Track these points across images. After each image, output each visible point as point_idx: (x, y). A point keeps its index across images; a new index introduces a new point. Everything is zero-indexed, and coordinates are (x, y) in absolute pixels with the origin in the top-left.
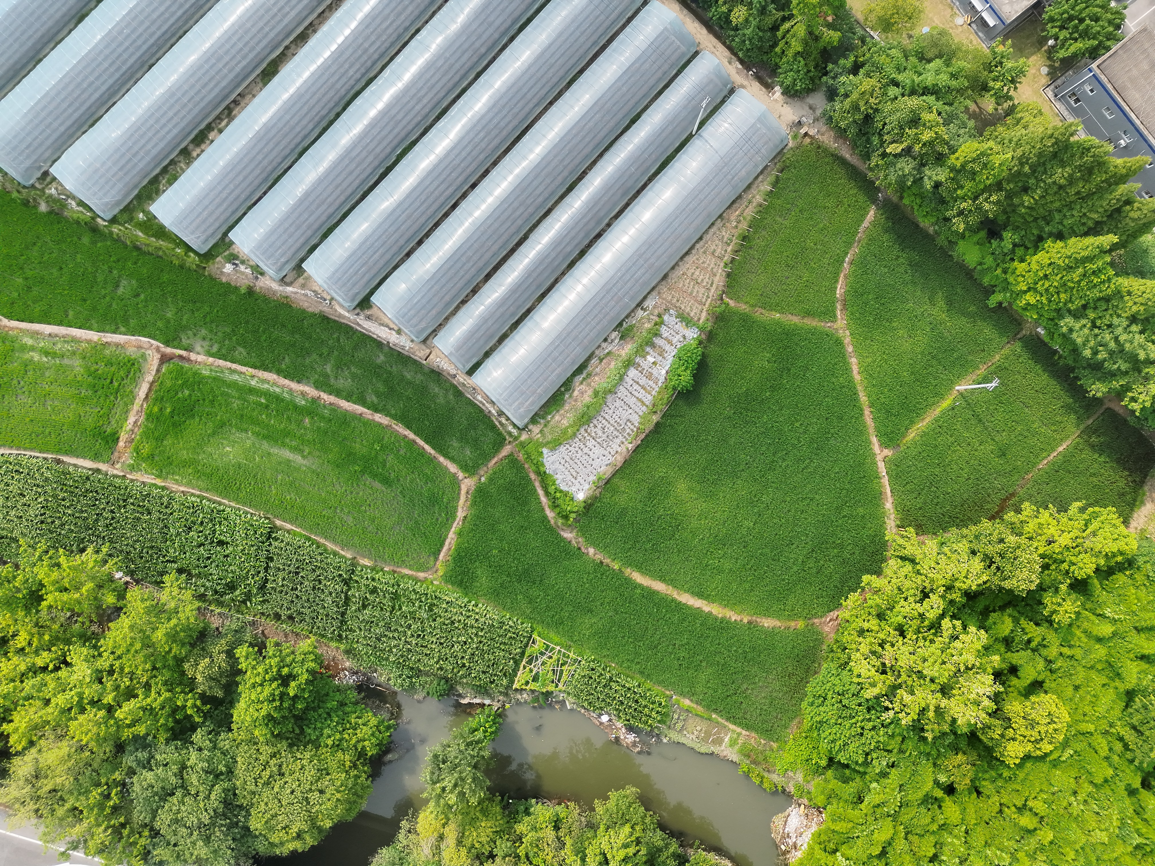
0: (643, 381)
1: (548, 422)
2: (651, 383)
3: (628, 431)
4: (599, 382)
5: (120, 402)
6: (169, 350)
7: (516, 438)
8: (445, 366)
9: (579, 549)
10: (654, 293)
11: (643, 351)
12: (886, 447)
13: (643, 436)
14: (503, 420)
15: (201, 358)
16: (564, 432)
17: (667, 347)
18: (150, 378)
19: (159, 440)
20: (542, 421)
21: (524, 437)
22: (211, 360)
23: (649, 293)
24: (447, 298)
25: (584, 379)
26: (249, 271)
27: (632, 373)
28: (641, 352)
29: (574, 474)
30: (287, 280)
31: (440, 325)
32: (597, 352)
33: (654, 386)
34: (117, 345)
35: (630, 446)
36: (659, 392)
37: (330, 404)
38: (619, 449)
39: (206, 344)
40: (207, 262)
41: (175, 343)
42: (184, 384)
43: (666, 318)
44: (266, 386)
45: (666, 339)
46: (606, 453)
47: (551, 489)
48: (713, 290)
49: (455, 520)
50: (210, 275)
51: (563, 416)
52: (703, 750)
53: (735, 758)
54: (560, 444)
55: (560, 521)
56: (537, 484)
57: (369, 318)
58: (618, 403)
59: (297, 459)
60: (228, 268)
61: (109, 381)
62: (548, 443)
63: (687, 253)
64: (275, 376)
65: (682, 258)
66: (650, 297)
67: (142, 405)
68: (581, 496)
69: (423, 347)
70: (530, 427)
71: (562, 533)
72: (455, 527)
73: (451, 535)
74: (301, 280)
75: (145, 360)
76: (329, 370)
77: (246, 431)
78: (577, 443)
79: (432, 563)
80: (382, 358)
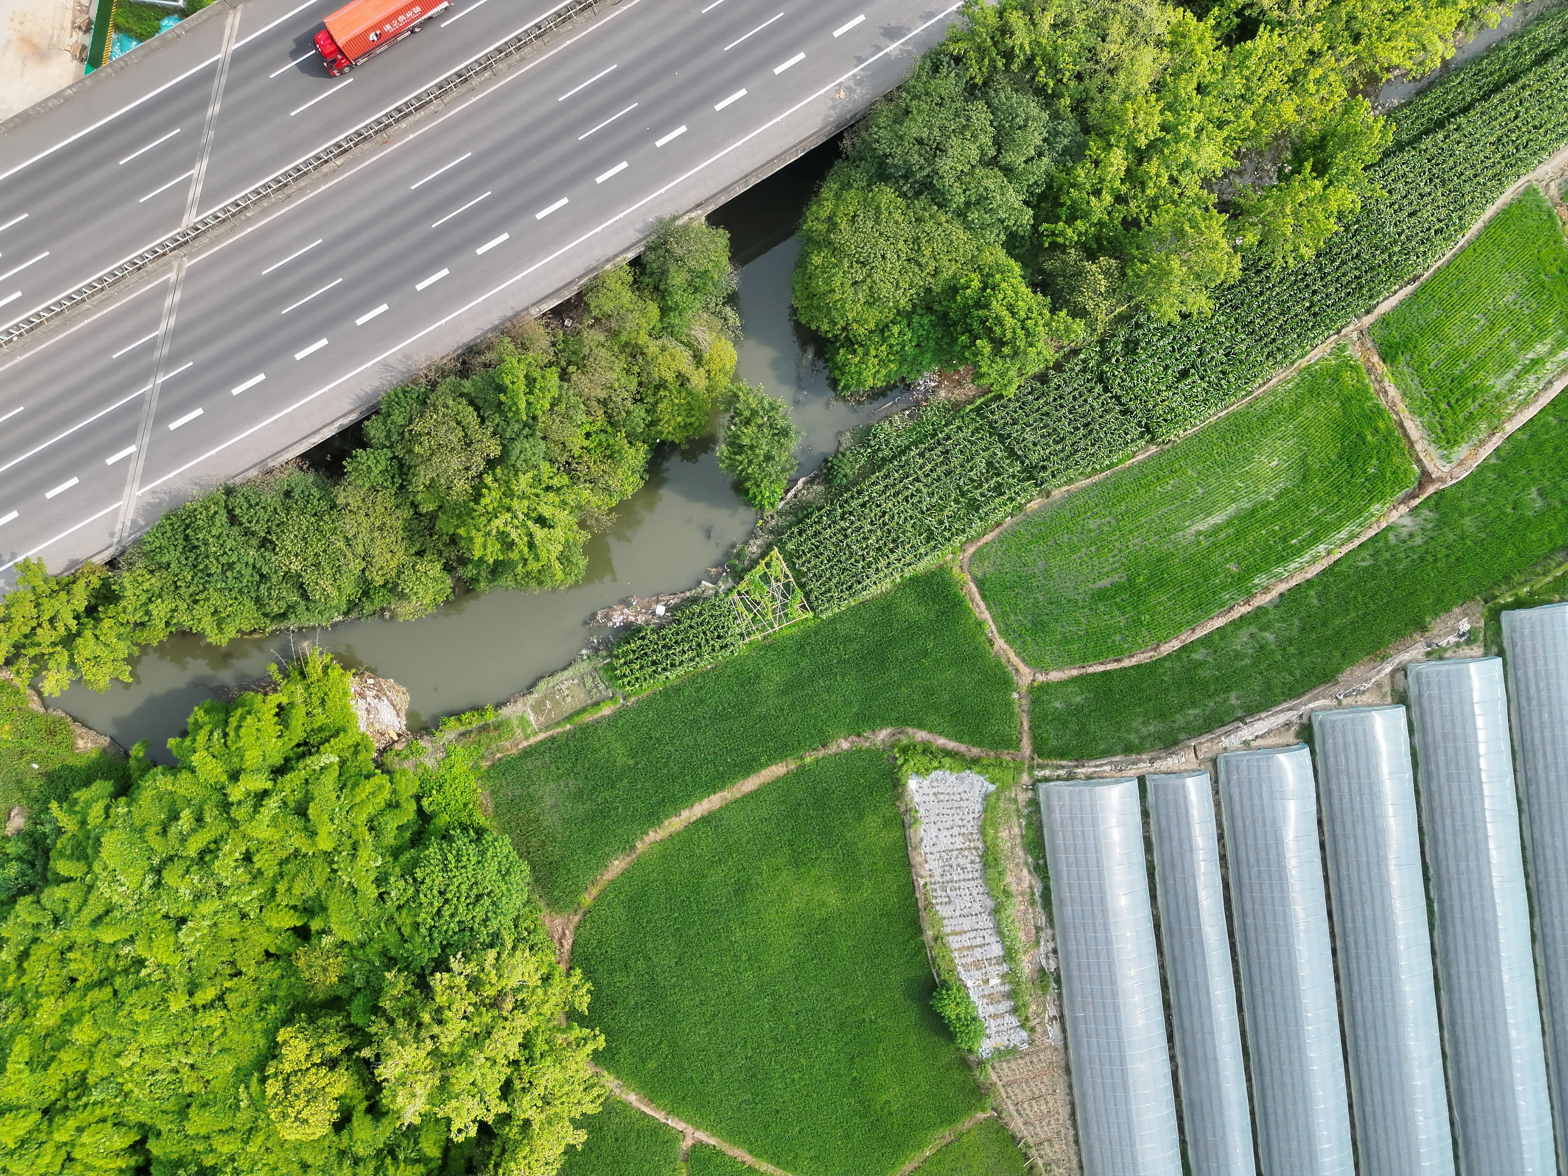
0: (978, 953)
1: (1019, 817)
2: (969, 960)
3: (939, 893)
4: (1016, 908)
5: (1419, 393)
6: (1431, 490)
7: (1031, 768)
8: (1171, 762)
9: (859, 735)
10: (1060, 1044)
11: (1010, 982)
12: (694, 1145)
13: (921, 905)
14: (1061, 772)
15: (1394, 516)
16: (995, 825)
17: (991, 1009)
18: (1418, 447)
19: (1346, 402)
20: (1026, 811)
21: (1025, 778)
22: (1384, 525)
23: (1065, 1038)
24: (1239, 824)
25: (1033, 894)
26: (1443, 643)
27: (996, 950)
28: (1011, 977)
29: (941, 797)
30: (1400, 675)
31: (1217, 793)
32: (1049, 931)
33: (964, 961)
34: (1482, 443)
35: (922, 882)
36: (952, 961)
37: (1232, 608)
38: (927, 866)
39: (1404, 532)
40: (1490, 610)
41: (1432, 503)
42: (1380, 475)
43: (1024, 1034)
44: (1307, 557)
45: (1002, 1016)
46: (935, 849)
47: (947, 761)
48: (1011, 1108)
49: (999, 632)
50: (1473, 599)
51: (1012, 838)
52: (542, 686)
53: (505, 711)
54: (985, 811)
55: (905, 741)
56: (963, 748)
57: (1288, 725)
58: (977, 908)
59: (1203, 526)
60: (1465, 626)
61: (1453, 401)
62: (998, 799)
63: (1073, 1114)
64: (1309, 576)
65: (1072, 1104)
66: (1060, 1036)
67: (1397, 414)
68: (912, 784)
69: (1209, 755)
70: (1030, 794)
71: (889, 730)
72: (991, 627)
73: (986, 615)
74: (1387, 688)
75: (1442, 457)
76: (1266, 634)
77: (1278, 497)
78: (972, 827)
79: (975, 570)
80: (1233, 701)
